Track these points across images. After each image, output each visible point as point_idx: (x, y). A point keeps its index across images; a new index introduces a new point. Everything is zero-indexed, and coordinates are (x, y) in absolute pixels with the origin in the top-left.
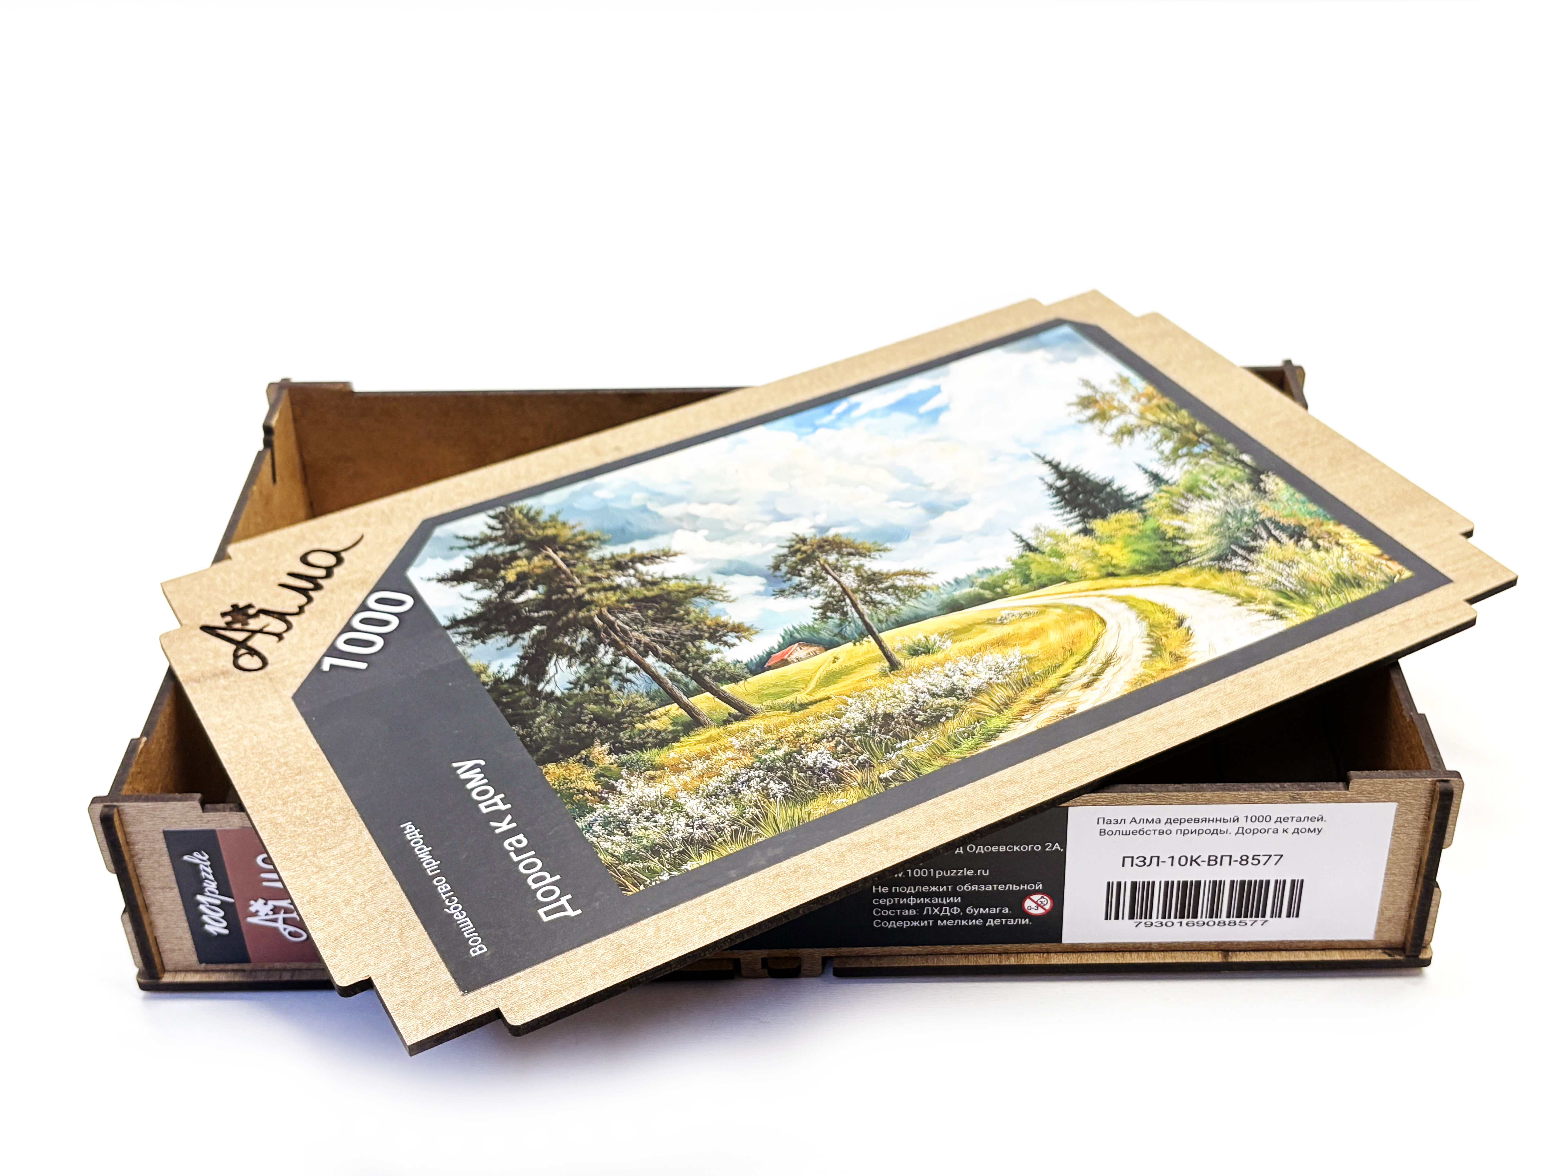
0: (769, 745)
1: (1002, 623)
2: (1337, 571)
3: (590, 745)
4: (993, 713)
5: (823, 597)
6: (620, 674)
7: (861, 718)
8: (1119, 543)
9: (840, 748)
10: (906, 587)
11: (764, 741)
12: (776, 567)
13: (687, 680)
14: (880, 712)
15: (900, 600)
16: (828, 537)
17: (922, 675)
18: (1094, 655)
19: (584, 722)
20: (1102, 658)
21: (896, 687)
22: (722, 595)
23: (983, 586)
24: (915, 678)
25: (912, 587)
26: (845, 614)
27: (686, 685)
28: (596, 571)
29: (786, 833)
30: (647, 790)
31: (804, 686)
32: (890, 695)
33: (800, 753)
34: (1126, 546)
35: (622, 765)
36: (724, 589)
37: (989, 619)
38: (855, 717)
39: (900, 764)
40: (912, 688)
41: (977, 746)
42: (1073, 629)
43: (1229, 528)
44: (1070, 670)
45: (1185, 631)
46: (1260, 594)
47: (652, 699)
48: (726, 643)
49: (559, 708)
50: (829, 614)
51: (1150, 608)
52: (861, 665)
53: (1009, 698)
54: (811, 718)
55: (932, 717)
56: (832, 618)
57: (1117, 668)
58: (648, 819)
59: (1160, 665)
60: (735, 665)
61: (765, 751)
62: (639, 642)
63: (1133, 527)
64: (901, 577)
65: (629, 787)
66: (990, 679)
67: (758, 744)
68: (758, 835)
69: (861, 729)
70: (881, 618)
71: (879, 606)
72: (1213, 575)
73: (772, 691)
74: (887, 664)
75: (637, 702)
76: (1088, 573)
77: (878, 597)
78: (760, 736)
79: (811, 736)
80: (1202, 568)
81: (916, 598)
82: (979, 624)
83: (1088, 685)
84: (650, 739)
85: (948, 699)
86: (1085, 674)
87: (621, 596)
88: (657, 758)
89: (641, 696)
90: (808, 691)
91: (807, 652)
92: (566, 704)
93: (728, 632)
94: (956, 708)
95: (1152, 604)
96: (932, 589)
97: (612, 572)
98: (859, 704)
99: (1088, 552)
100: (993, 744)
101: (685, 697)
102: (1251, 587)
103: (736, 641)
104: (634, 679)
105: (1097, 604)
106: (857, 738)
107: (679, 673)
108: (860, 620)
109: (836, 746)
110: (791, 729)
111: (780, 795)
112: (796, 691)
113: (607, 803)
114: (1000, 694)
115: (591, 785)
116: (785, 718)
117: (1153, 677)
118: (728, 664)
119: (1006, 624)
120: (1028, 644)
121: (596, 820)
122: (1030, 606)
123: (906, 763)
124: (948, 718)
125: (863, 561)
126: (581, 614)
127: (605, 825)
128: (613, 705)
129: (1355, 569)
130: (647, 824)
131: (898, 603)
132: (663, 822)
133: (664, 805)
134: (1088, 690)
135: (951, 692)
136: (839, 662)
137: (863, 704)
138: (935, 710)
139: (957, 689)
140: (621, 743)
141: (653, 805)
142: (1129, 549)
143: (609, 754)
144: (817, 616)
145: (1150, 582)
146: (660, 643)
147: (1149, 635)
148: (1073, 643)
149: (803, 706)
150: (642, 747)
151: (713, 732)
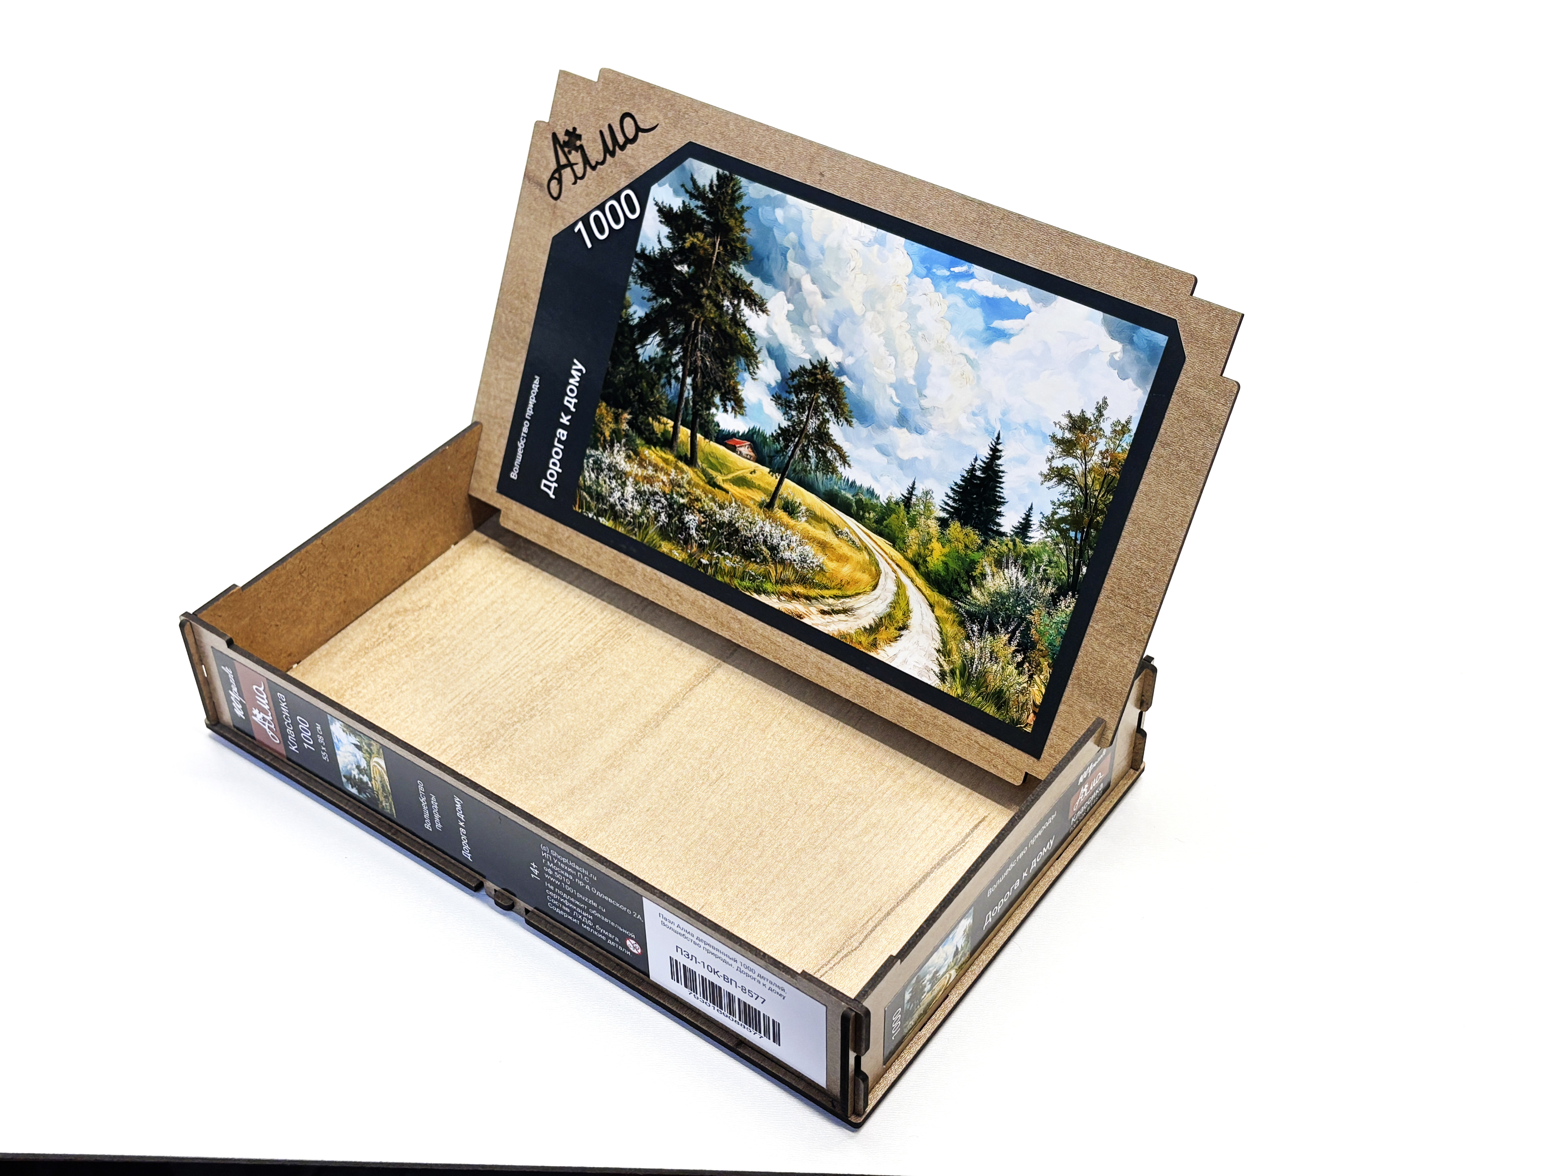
0: (682, 491)
1: (837, 535)
2: (1005, 689)
3: (625, 409)
4: (773, 580)
5: (790, 423)
6: (670, 375)
7: (726, 520)
8: (946, 550)
9: (704, 526)
10: (829, 461)
11: (683, 487)
12: (794, 375)
13: (690, 412)
14: (737, 525)
15: (817, 467)
16: (837, 380)
17: (773, 525)
18: (847, 600)
19: (634, 391)
20: (846, 606)
21: (757, 519)
22: (754, 368)
23: (859, 502)
24: (770, 523)
25: (831, 464)
26: (787, 446)
27: (687, 415)
28: (724, 283)
29: (645, 545)
30: (622, 462)
31: (726, 473)
32: (750, 520)
33: (687, 511)
34: (945, 556)
35: (626, 435)
36: (760, 365)
37: (836, 526)
38: (725, 516)
39: (714, 562)
40: (762, 527)
41: (748, 589)
42: (859, 575)
43: (1003, 604)
44: (827, 596)
45: (897, 635)
46: (956, 657)
47: (668, 408)
48: (725, 406)
49: (633, 370)
50: (781, 438)
51: (903, 604)
52: (759, 488)
53: (789, 580)
54: (710, 496)
55: (751, 553)
56: (779, 443)
57: (846, 618)
58: (610, 478)
59: (863, 639)
60: (715, 426)
61: (678, 493)
62: (695, 361)
63: (966, 547)
64: (834, 451)
65: (618, 451)
66: (795, 561)
67: (679, 486)
68: (635, 534)
69: (721, 525)
70: (797, 468)
71: (805, 459)
72: (954, 621)
73: (713, 460)
74: (768, 501)
75: (662, 403)
76: (909, 551)
77: (811, 453)
78: (684, 482)
79: (700, 505)
80: (956, 611)
81: (824, 474)
82: (828, 523)
83: (823, 612)
84: (647, 433)
85: (767, 551)
86: (829, 605)
87: (716, 318)
88: (640, 448)
89: (666, 401)
90: (725, 478)
91: (747, 453)
92: (637, 371)
93: (732, 399)
94: (765, 560)
95: (908, 604)
96: (837, 476)
97: (728, 292)
98: (734, 510)
99: (927, 538)
100: (755, 596)
101: (680, 423)
102: (958, 647)
103: (729, 409)
104: (673, 386)
105: (886, 574)
106: (714, 529)
107: (691, 404)
108: (788, 458)
109: (705, 523)
110: (698, 492)
111: (661, 523)
112: (721, 473)
113: (604, 451)
114: (789, 574)
115: (607, 434)
116: (702, 483)
117: (852, 641)
118: (713, 421)
119: (838, 538)
120: (832, 561)
121: (594, 456)
122: (860, 539)
123: (716, 564)
124: (755, 561)
125: (833, 419)
126: (691, 312)
127: (595, 462)
128: (652, 393)
129: (1014, 698)
130: (607, 480)
131: (813, 467)
132: (613, 486)
133: (621, 479)
134: (820, 615)
135: (773, 549)
136: (754, 475)
137: (736, 512)
138: (757, 551)
139: (777, 550)
140: (637, 422)
141: (618, 472)
142: (944, 558)
143: (627, 423)
144: (775, 434)
145: (924, 590)
146: (702, 372)
147: (881, 618)
148: (848, 583)
149: (715, 485)
150: (640, 433)
151: (671, 458)
